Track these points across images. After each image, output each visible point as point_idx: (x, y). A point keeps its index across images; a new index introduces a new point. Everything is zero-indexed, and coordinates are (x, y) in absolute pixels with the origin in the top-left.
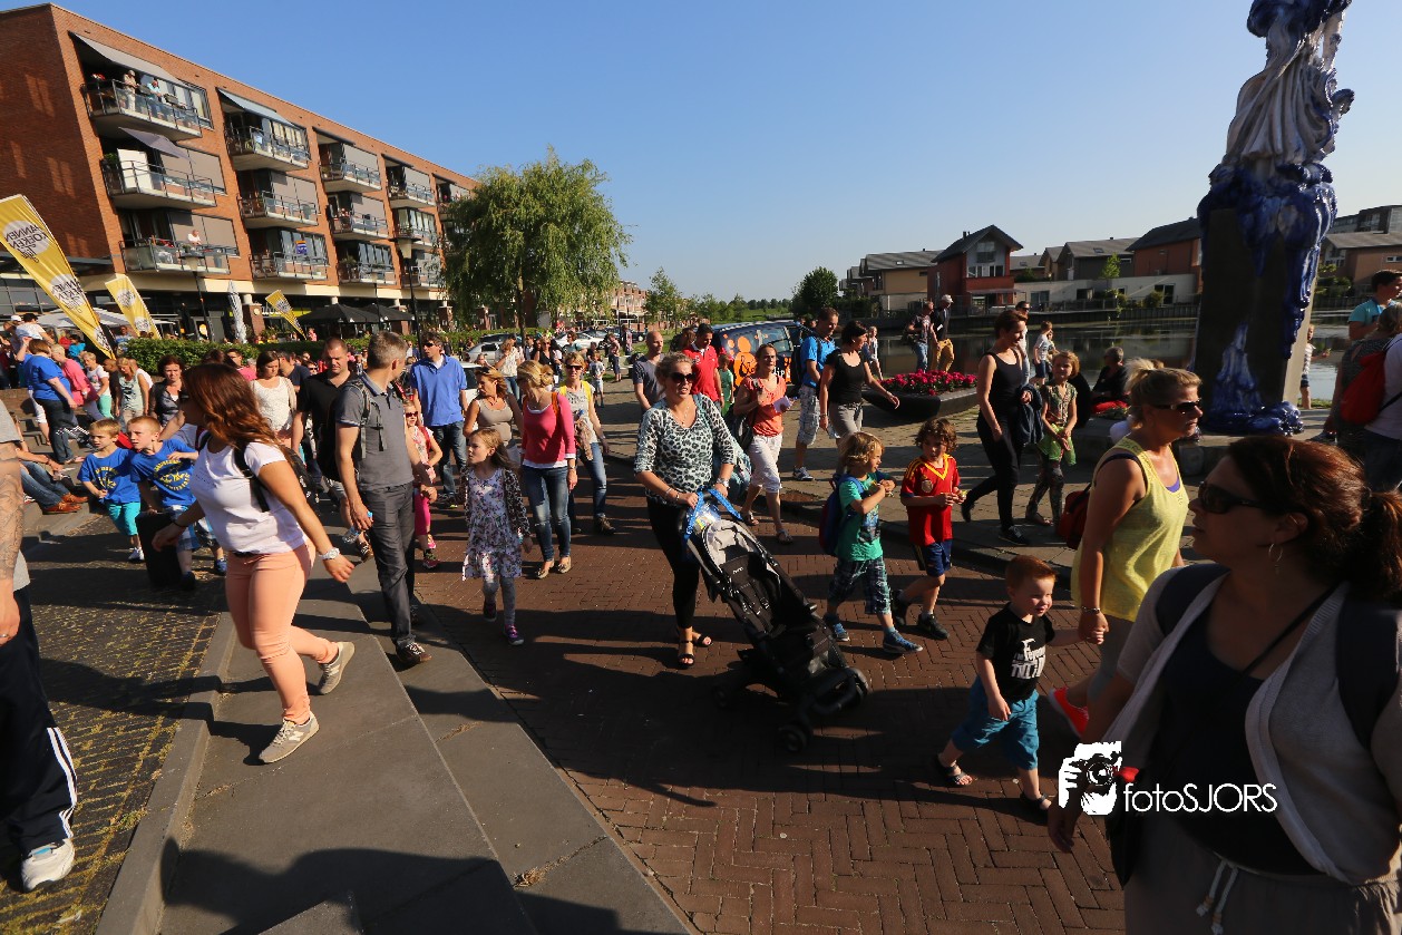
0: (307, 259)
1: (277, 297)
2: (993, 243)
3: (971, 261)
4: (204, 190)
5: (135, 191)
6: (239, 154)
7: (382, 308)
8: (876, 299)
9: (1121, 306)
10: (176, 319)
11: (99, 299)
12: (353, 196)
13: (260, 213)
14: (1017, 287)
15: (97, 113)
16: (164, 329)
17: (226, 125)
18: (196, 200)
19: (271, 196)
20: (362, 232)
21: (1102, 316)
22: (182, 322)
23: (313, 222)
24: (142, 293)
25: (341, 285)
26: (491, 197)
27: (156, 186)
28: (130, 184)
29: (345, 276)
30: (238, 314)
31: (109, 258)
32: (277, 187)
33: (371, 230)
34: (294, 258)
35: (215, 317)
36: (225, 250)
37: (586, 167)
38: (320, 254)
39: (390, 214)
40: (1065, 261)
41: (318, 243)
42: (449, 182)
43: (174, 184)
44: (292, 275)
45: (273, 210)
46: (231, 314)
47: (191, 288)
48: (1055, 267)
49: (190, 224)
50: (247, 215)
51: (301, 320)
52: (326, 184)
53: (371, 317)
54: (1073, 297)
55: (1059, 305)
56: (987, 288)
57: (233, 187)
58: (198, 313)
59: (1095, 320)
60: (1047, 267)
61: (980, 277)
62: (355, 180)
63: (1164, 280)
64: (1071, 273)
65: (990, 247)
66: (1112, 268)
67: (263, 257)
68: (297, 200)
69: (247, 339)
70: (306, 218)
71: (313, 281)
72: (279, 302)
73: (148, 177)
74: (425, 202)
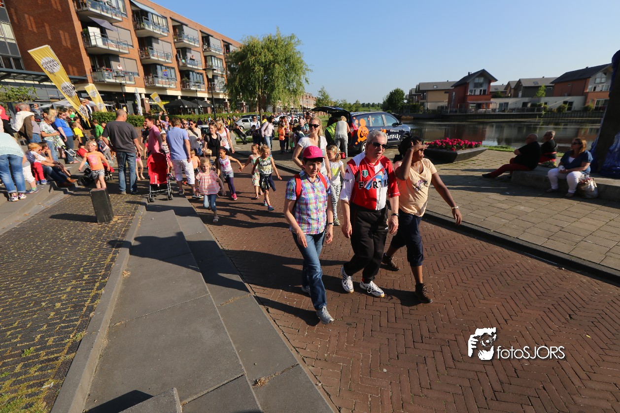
0: (168, 79)
1: (155, 95)
2: (483, 78)
3: (471, 87)
4: (124, 46)
5: (95, 46)
6: (139, 30)
7: (199, 101)
8: (423, 104)
9: (544, 111)
10: (114, 104)
11: (83, 95)
12: (187, 50)
13: (147, 57)
14: (492, 100)
15: (79, 10)
16: (109, 108)
17: (133, 16)
18: (121, 50)
19: (152, 49)
20: (191, 66)
21: (534, 116)
22: (116, 105)
23: (170, 62)
24: (100, 92)
25: (182, 90)
26: (248, 51)
27: (104, 44)
28: (93, 43)
29: (184, 87)
30: (139, 102)
31: (86, 76)
32: (154, 45)
33: (195, 65)
35: (129, 104)
36: (133, 74)
37: (292, 38)
38: (173, 76)
39: (203, 58)
40: (518, 88)
41: (172, 71)
42: (229, 44)
43: (111, 43)
44: (161, 86)
45: (153, 56)
46: (136, 103)
47: (119, 90)
48: (512, 91)
49: (118, 61)
50: (142, 58)
51: (165, 106)
52: (176, 44)
53: (195, 105)
54: (520, 106)
55: (513, 110)
56: (478, 100)
57: (136, 45)
58: (123, 102)
59: (530, 118)
60: (508, 91)
61: (474, 95)
62: (188, 42)
63: (569, 99)
64: (520, 94)
65: (481, 80)
66: (542, 92)
67: (149, 77)
68: (164, 51)
69: (143, 113)
70: (167, 60)
71: (171, 89)
72: (156, 97)
73: (101, 40)
74: (218, 53)
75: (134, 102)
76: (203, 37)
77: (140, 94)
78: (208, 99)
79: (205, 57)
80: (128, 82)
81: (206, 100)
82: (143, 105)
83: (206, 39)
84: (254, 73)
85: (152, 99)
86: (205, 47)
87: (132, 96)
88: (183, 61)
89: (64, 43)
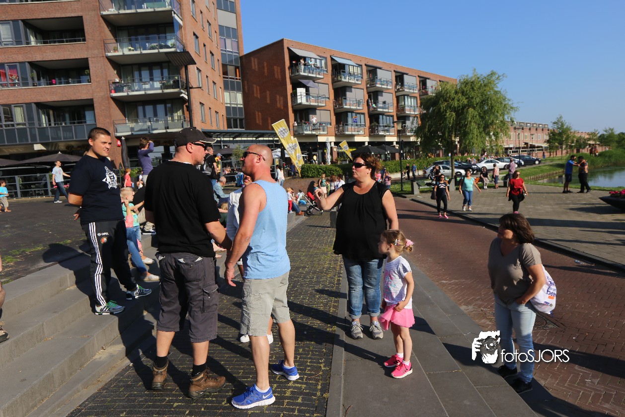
0: (357, 125)
4: (322, 99)
5: (301, 104)
6: (336, 82)
7: (387, 146)
12: (379, 93)
15: (293, 75)
17: (332, 71)
18: (320, 104)
19: (345, 99)
20: (382, 110)
23: (361, 108)
25: (370, 136)
27: (307, 101)
28: (299, 101)
29: (372, 132)
30: (328, 151)
32: (348, 94)
33: (385, 108)
34: (352, 125)
36: (326, 123)
39: (395, 99)
41: (362, 116)
42: (427, 79)
43: (312, 98)
44: (350, 133)
45: (346, 105)
49: (315, 114)
50: (336, 108)
51: (352, 153)
52: (368, 89)
53: (382, 151)
57: (332, 96)
62: (380, 86)
67: (340, 126)
68: (356, 99)
69: (331, 162)
70: (359, 106)
71: (358, 135)
72: (345, 146)
73: (305, 97)
74: (412, 91)
75: (324, 151)
76: (396, 77)
77: (330, 142)
78: (397, 143)
79: (398, 98)
80: (322, 133)
81: (395, 144)
82: (331, 154)
83: (400, 78)
84: (445, 119)
85: (340, 146)
86: (398, 87)
87: (324, 145)
88: (374, 105)
89: (278, 105)
